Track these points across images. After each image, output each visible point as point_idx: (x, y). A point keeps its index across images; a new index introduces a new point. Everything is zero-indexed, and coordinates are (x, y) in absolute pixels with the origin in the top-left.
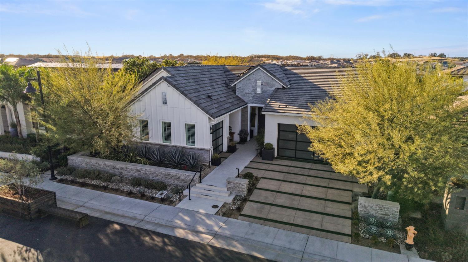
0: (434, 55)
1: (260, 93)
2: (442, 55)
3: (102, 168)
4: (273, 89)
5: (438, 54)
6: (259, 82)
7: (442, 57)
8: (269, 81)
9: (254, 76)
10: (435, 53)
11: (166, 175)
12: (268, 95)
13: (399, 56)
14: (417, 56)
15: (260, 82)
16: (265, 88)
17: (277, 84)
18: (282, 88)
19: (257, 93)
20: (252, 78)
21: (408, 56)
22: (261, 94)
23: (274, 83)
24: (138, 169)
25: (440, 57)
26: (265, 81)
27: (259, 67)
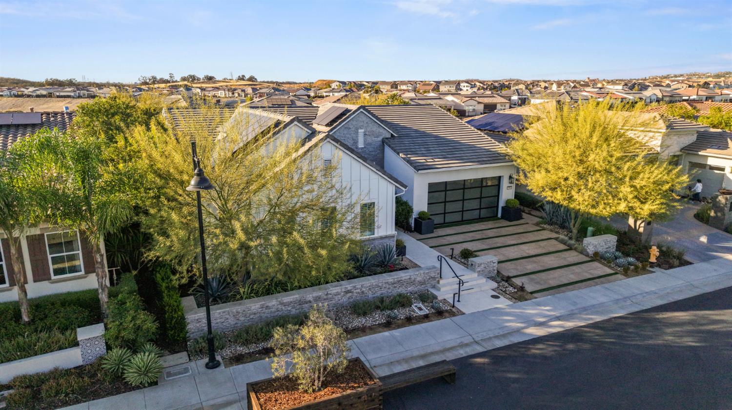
0: (242, 78)
1: (363, 146)
2: (252, 79)
3: (275, 312)
4: (380, 139)
5: (247, 77)
6: (361, 131)
7: (253, 81)
8: (374, 129)
9: (354, 123)
10: (243, 76)
11: (394, 283)
12: (374, 148)
13: (198, 79)
14: (221, 79)
15: (363, 130)
16: (369, 140)
17: (385, 132)
18: (390, 137)
19: (360, 147)
20: (351, 127)
21: (210, 79)
22: (365, 147)
23: (382, 130)
24: (349, 288)
25: (250, 81)
26: (369, 129)
27: (361, 110)
